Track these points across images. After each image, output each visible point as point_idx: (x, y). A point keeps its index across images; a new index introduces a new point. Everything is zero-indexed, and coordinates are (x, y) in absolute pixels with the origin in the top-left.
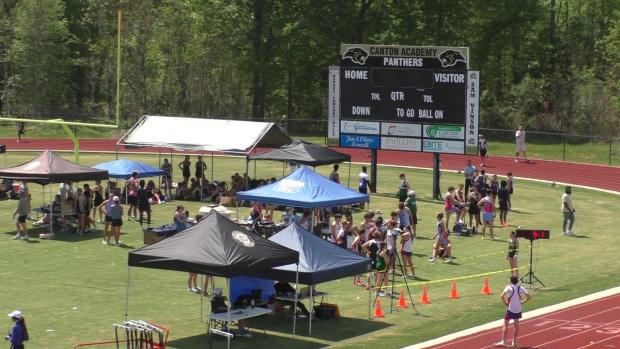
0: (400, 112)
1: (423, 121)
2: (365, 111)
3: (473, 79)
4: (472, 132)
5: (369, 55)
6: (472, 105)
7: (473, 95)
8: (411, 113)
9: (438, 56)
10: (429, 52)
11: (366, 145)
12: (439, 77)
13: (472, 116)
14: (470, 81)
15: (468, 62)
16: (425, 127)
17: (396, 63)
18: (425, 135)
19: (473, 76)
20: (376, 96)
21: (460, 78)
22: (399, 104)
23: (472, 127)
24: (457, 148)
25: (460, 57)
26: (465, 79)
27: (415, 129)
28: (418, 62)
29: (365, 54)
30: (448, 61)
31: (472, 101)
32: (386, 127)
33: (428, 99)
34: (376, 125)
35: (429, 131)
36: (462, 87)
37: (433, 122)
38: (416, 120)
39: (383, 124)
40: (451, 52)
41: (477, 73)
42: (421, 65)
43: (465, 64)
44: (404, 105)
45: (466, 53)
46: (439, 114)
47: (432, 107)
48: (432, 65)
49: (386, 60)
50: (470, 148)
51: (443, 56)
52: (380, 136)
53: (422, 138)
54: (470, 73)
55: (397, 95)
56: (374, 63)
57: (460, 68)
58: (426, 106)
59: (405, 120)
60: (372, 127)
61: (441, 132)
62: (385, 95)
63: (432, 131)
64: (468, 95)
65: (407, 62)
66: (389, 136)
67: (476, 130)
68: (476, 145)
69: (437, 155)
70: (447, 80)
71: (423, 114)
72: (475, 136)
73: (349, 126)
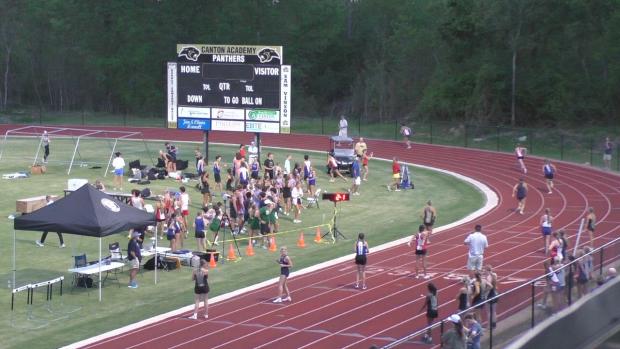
0: (227, 99)
1: (245, 107)
2: (198, 99)
3: (286, 73)
4: (285, 116)
5: (200, 52)
6: (285, 93)
7: (286, 85)
8: (235, 100)
9: (257, 53)
10: (249, 50)
11: (199, 127)
12: (259, 71)
13: (285, 102)
14: (283, 74)
15: (281, 59)
16: (248, 111)
17: (223, 59)
18: (248, 118)
19: (285, 69)
20: (206, 87)
21: (274, 71)
22: (226, 93)
23: (285, 111)
24: (273, 129)
25: (276, 54)
26: (280, 72)
27: (239, 113)
28: (241, 59)
29: (197, 52)
30: (266, 57)
31: (286, 91)
32: (216, 112)
33: (249, 88)
34: (207, 110)
35: (250, 115)
36: (277, 79)
37: (254, 107)
38: (240, 106)
39: (213, 110)
40: (268, 50)
41: (289, 67)
42: (243, 61)
43: (279, 61)
44: (230, 94)
45: (279, 51)
46: (259, 101)
47: (252, 95)
48: (252, 61)
49: (214, 57)
50: (284, 129)
51: (261, 54)
52: (211, 119)
53: (245, 120)
54: (283, 67)
55: (224, 86)
56: (205, 59)
57: (275, 63)
58: (248, 94)
59: (231, 106)
60: (204, 112)
61: (262, 115)
62: (214, 86)
63: (254, 115)
64: (282, 85)
65: (232, 59)
66: (218, 119)
67: (289, 113)
68: (289, 125)
69: (258, 134)
70: (264, 73)
71: (246, 101)
72: (288, 118)
73: (185, 112)
